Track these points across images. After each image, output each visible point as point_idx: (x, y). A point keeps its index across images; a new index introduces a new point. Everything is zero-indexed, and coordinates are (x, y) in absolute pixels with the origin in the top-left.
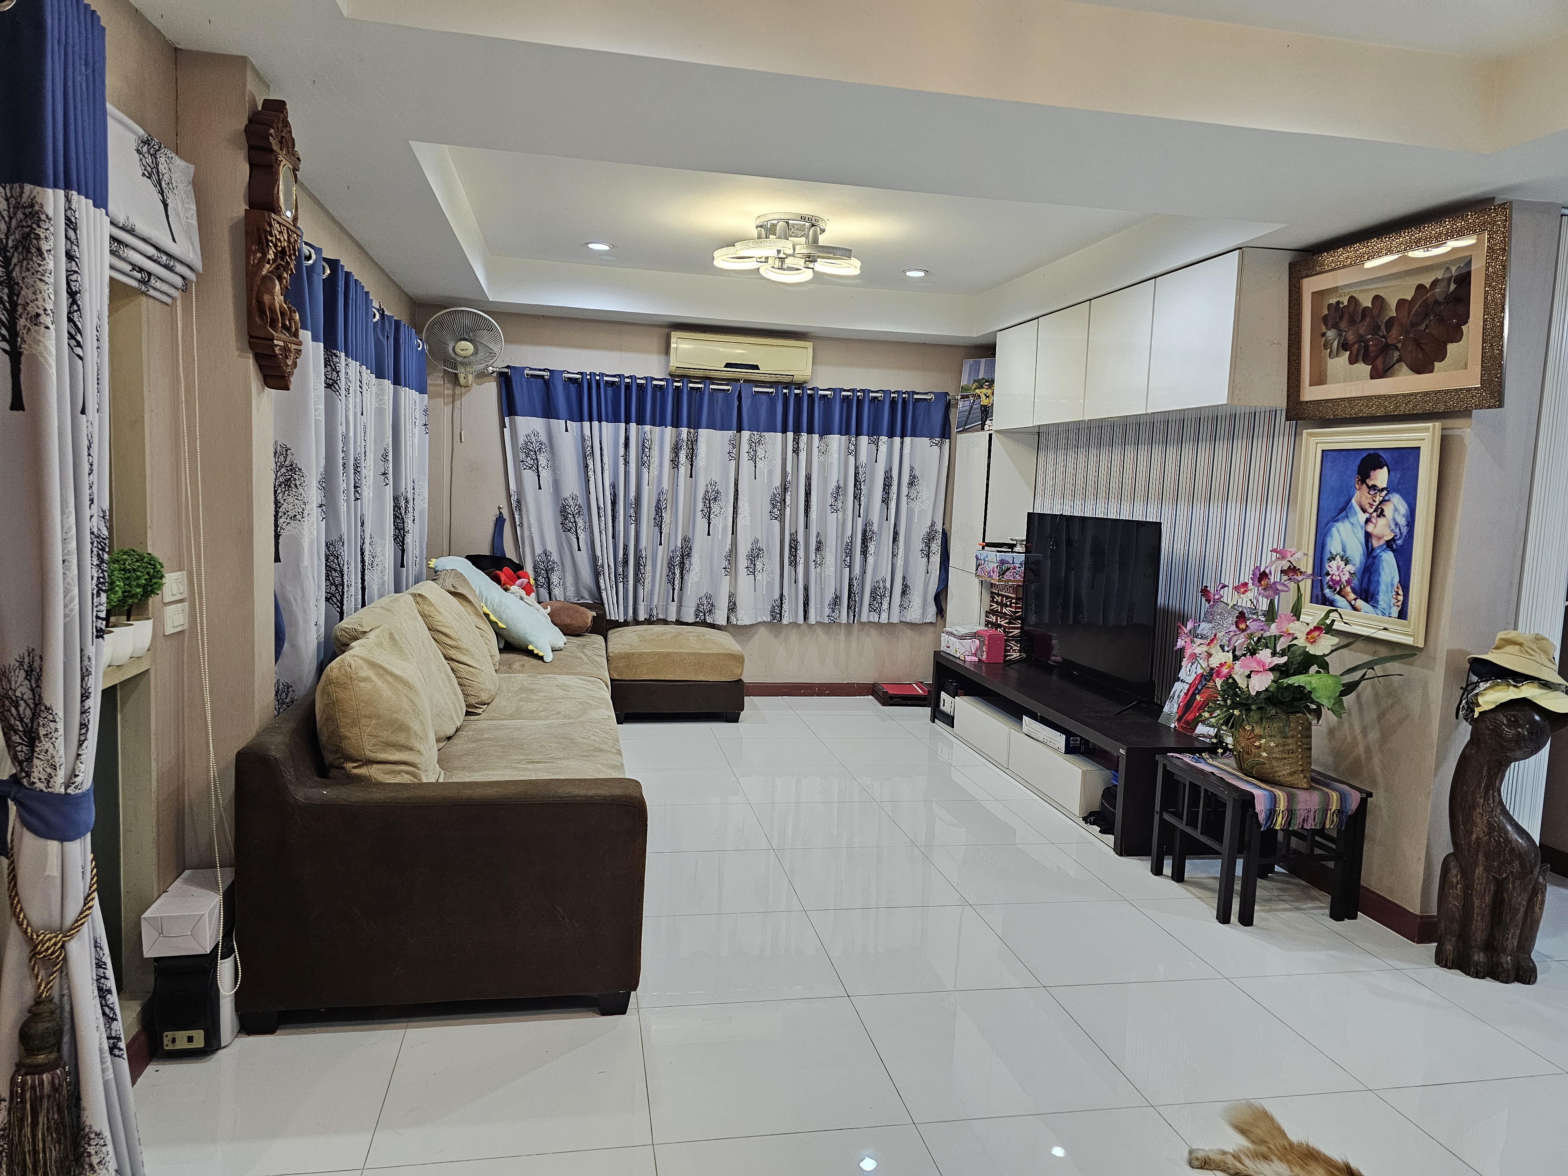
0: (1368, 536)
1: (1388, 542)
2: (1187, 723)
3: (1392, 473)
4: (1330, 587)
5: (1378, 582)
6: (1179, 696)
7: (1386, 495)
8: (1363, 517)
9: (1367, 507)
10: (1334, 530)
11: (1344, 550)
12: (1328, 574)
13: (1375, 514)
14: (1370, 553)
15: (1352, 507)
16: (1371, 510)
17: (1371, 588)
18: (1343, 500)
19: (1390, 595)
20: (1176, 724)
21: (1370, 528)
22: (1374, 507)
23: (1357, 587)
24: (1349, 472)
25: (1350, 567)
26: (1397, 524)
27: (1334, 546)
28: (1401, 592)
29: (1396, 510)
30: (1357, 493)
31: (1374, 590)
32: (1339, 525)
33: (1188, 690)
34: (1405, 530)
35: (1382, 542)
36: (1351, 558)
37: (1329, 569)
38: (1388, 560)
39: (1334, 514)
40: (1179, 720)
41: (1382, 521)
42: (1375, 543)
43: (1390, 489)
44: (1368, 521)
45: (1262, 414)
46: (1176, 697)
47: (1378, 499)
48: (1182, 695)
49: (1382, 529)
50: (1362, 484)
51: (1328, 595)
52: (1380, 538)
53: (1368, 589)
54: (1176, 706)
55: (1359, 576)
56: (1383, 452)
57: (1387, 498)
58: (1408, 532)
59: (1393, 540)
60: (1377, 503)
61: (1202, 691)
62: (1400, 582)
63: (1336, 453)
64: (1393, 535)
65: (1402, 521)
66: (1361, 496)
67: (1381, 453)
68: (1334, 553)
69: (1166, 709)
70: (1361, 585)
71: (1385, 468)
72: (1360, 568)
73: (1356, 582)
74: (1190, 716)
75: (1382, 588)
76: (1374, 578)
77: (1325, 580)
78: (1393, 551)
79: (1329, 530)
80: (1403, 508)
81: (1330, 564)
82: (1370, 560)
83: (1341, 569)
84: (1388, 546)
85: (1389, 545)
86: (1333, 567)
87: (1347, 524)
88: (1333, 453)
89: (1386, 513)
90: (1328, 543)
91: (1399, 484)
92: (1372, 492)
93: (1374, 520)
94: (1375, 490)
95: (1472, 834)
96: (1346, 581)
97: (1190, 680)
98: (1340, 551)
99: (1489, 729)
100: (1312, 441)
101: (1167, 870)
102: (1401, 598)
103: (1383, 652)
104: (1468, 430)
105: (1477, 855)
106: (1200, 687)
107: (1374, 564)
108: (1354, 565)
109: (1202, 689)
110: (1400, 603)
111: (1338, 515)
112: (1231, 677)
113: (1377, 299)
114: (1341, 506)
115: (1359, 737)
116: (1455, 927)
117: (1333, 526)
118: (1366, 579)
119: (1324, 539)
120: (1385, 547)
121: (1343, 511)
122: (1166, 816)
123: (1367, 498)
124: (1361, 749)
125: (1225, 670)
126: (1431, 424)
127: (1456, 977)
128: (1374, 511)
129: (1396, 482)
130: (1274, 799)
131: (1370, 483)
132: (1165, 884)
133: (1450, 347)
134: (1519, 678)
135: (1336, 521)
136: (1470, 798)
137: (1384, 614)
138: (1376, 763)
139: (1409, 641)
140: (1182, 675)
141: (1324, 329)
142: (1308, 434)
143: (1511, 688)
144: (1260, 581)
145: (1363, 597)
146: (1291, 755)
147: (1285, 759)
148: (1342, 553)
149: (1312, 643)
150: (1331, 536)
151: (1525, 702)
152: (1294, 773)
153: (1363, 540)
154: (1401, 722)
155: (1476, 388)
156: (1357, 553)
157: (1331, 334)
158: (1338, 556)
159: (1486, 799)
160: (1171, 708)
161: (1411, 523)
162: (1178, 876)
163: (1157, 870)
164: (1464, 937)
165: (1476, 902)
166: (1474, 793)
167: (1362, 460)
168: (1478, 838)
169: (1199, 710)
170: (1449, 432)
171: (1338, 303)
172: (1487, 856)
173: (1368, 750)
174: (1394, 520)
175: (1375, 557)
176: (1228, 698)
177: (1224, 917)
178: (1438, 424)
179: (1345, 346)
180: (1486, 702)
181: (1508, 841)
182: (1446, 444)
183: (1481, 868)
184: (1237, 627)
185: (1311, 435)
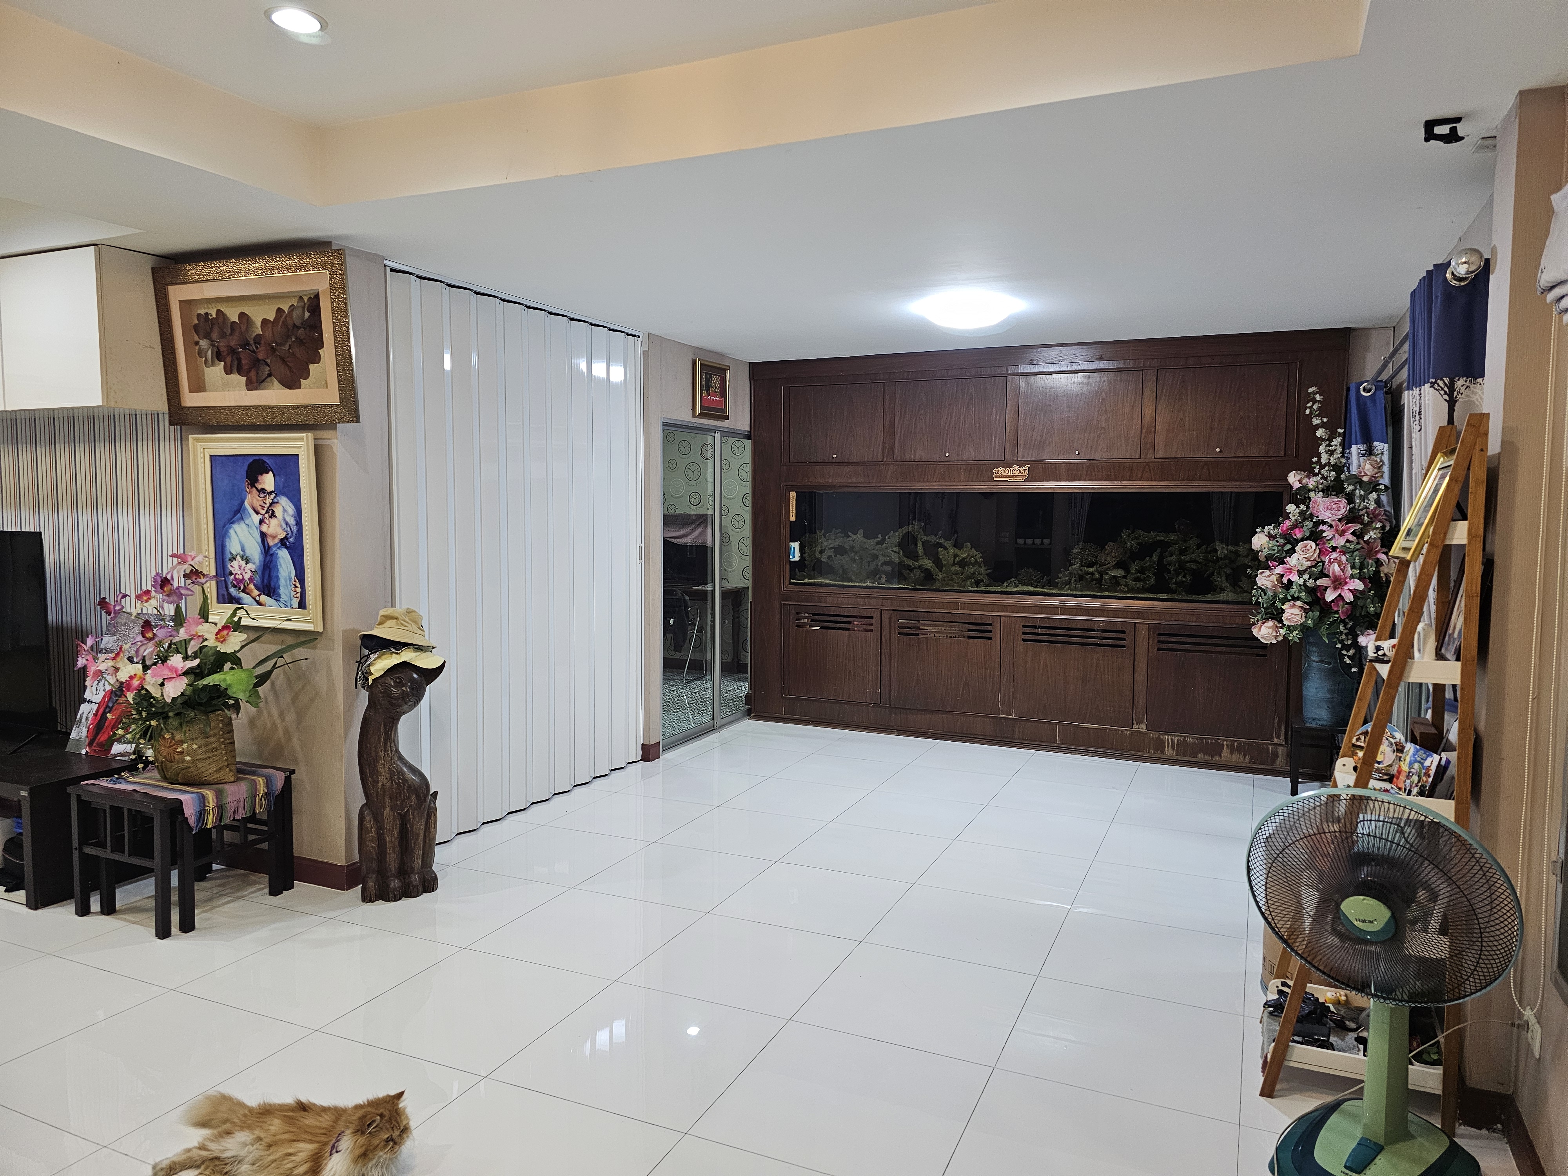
0: (263, 535)
1: (282, 540)
2: (101, 745)
3: (278, 478)
4: (234, 586)
5: (278, 577)
6: (87, 719)
7: (275, 497)
8: (256, 518)
9: (259, 509)
10: (232, 531)
11: (243, 550)
12: (231, 574)
13: (267, 516)
14: (267, 551)
15: (245, 509)
16: (263, 512)
17: (272, 584)
18: (236, 503)
19: (290, 588)
20: (87, 749)
21: (264, 528)
22: (266, 509)
23: (259, 584)
24: (238, 477)
25: (250, 566)
26: (287, 524)
27: (233, 546)
28: (298, 585)
29: (285, 511)
30: (249, 496)
31: (275, 585)
32: (236, 526)
33: (97, 711)
34: (295, 529)
35: (277, 541)
36: (251, 557)
37: (231, 569)
38: (284, 557)
39: (229, 516)
40: (90, 744)
41: (274, 521)
42: (271, 542)
43: (278, 492)
44: (261, 522)
45: (144, 416)
46: (84, 720)
47: (268, 501)
48: (91, 716)
49: (275, 528)
50: (252, 487)
51: (233, 594)
52: (274, 537)
53: (270, 585)
54: (85, 730)
55: (260, 573)
56: (267, 458)
57: (275, 500)
58: (298, 531)
59: (286, 538)
60: (267, 505)
61: (114, 708)
62: (296, 576)
63: (224, 458)
64: (285, 533)
65: (292, 521)
66: (252, 499)
67: (265, 459)
68: (234, 553)
69: (73, 735)
70: (263, 581)
71: (271, 473)
72: (260, 566)
73: (257, 579)
74: (102, 738)
75: (282, 582)
76: (274, 574)
77: (229, 578)
78: (287, 548)
79: (227, 531)
80: (291, 509)
81: (232, 564)
82: (268, 558)
83: (242, 568)
84: (282, 544)
85: (283, 542)
86: (235, 566)
87: (243, 525)
88: (221, 458)
89: (276, 514)
90: (227, 544)
91: (284, 487)
92: (262, 495)
93: (267, 521)
94: (264, 493)
95: (378, 782)
96: (249, 579)
97: (98, 698)
98: (239, 550)
99: (381, 693)
100: (198, 446)
101: (95, 904)
102: (299, 590)
103: (290, 640)
104: (336, 441)
105: (384, 799)
106: (111, 705)
107: (272, 561)
108: (254, 563)
109: (113, 706)
110: (298, 595)
111: (234, 517)
112: (143, 688)
113: (242, 315)
114: (235, 508)
115: (278, 721)
116: (374, 865)
117: (230, 528)
118: (266, 577)
119: (223, 541)
120: (279, 545)
121: (237, 513)
122: (87, 850)
123: (258, 501)
124: (280, 731)
125: (136, 683)
126: (304, 435)
127: (381, 906)
128: (266, 513)
129: (282, 485)
130: (203, 799)
131: (259, 487)
132: (97, 922)
133: (312, 367)
134: (399, 646)
135: (233, 523)
136: (373, 753)
137: (286, 606)
138: (295, 741)
139: (309, 627)
140: (87, 695)
141: (196, 338)
142: (195, 439)
143: (394, 655)
144: (162, 587)
145: (266, 593)
146: (215, 753)
147: (209, 757)
148: (242, 553)
149: (222, 642)
150: (229, 537)
151: (405, 665)
152: (220, 769)
153: (259, 540)
154: (312, 701)
155: (337, 405)
156: (255, 551)
157: (204, 343)
158: (238, 556)
159: (386, 751)
160: (79, 733)
161: (299, 523)
162: (109, 909)
163: (83, 910)
164: (382, 873)
165: (388, 839)
166: (376, 748)
167: (249, 466)
168: (383, 785)
169: (112, 729)
170: (320, 442)
171: (207, 314)
172: (391, 798)
173: (286, 732)
174: (285, 520)
175: (272, 555)
176: (142, 710)
177: (163, 932)
178: (310, 436)
179: (219, 356)
180: (377, 670)
181: (405, 781)
182: (319, 453)
183: (388, 809)
184: (143, 637)
185: (197, 440)
